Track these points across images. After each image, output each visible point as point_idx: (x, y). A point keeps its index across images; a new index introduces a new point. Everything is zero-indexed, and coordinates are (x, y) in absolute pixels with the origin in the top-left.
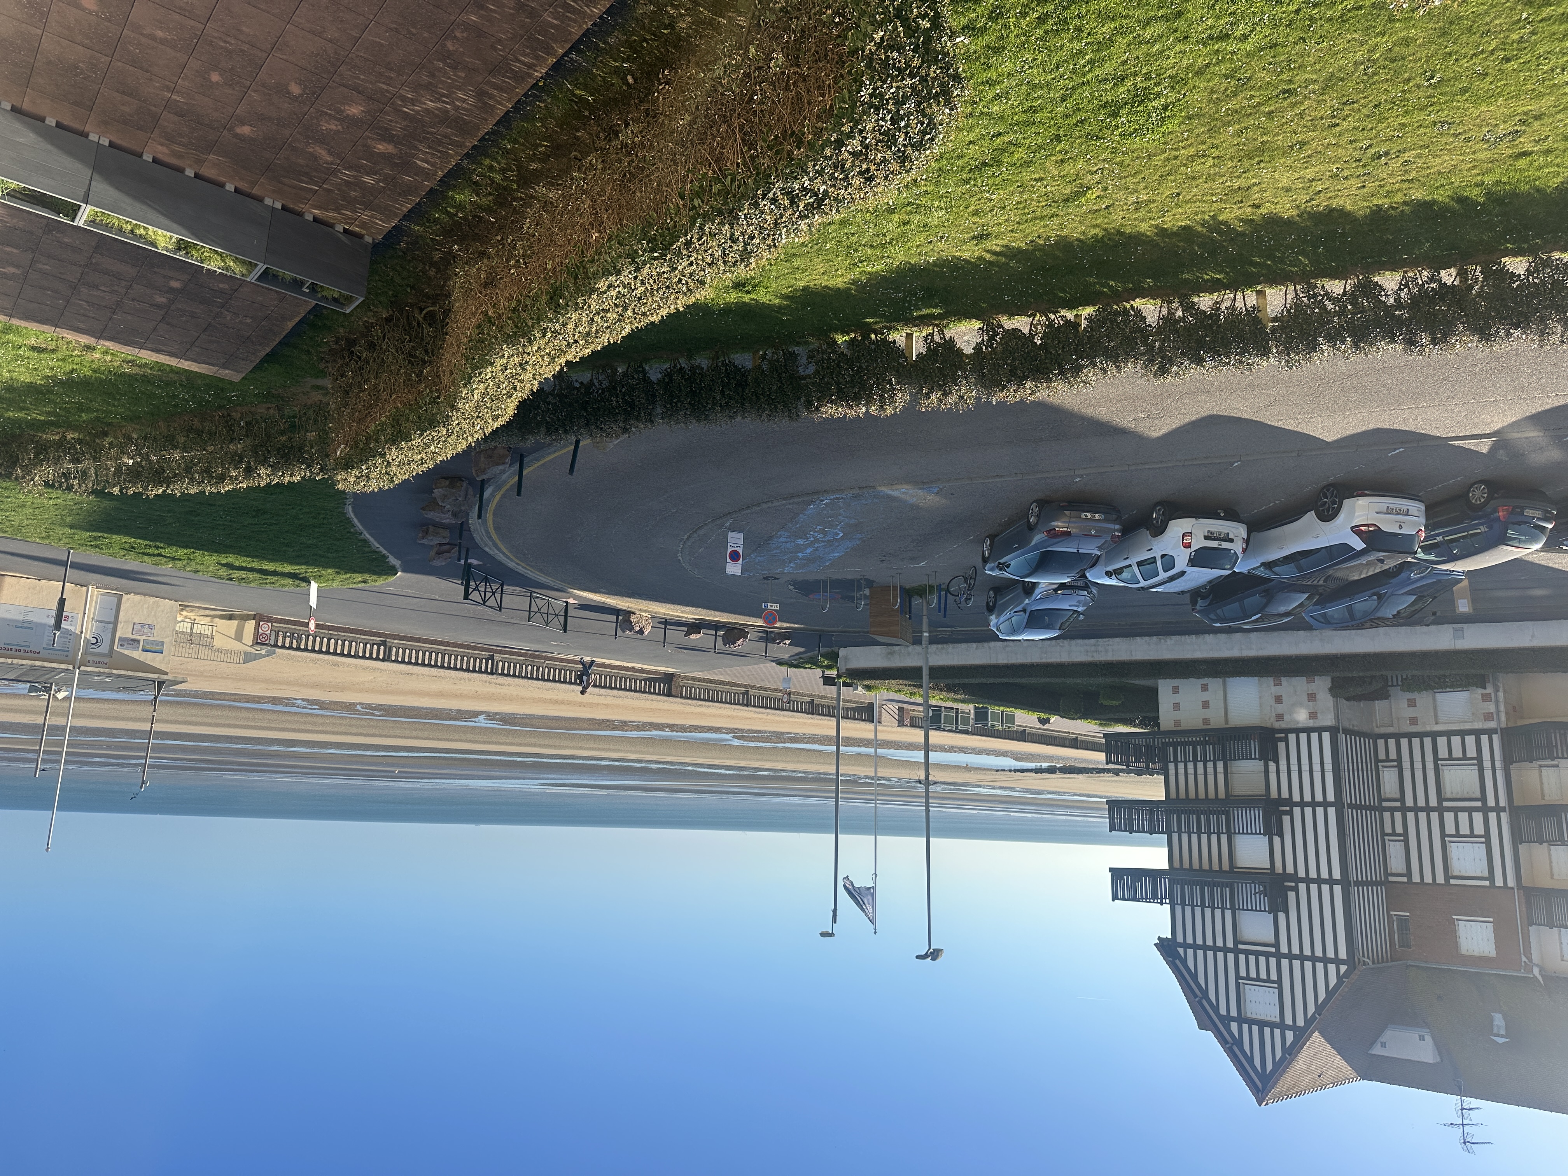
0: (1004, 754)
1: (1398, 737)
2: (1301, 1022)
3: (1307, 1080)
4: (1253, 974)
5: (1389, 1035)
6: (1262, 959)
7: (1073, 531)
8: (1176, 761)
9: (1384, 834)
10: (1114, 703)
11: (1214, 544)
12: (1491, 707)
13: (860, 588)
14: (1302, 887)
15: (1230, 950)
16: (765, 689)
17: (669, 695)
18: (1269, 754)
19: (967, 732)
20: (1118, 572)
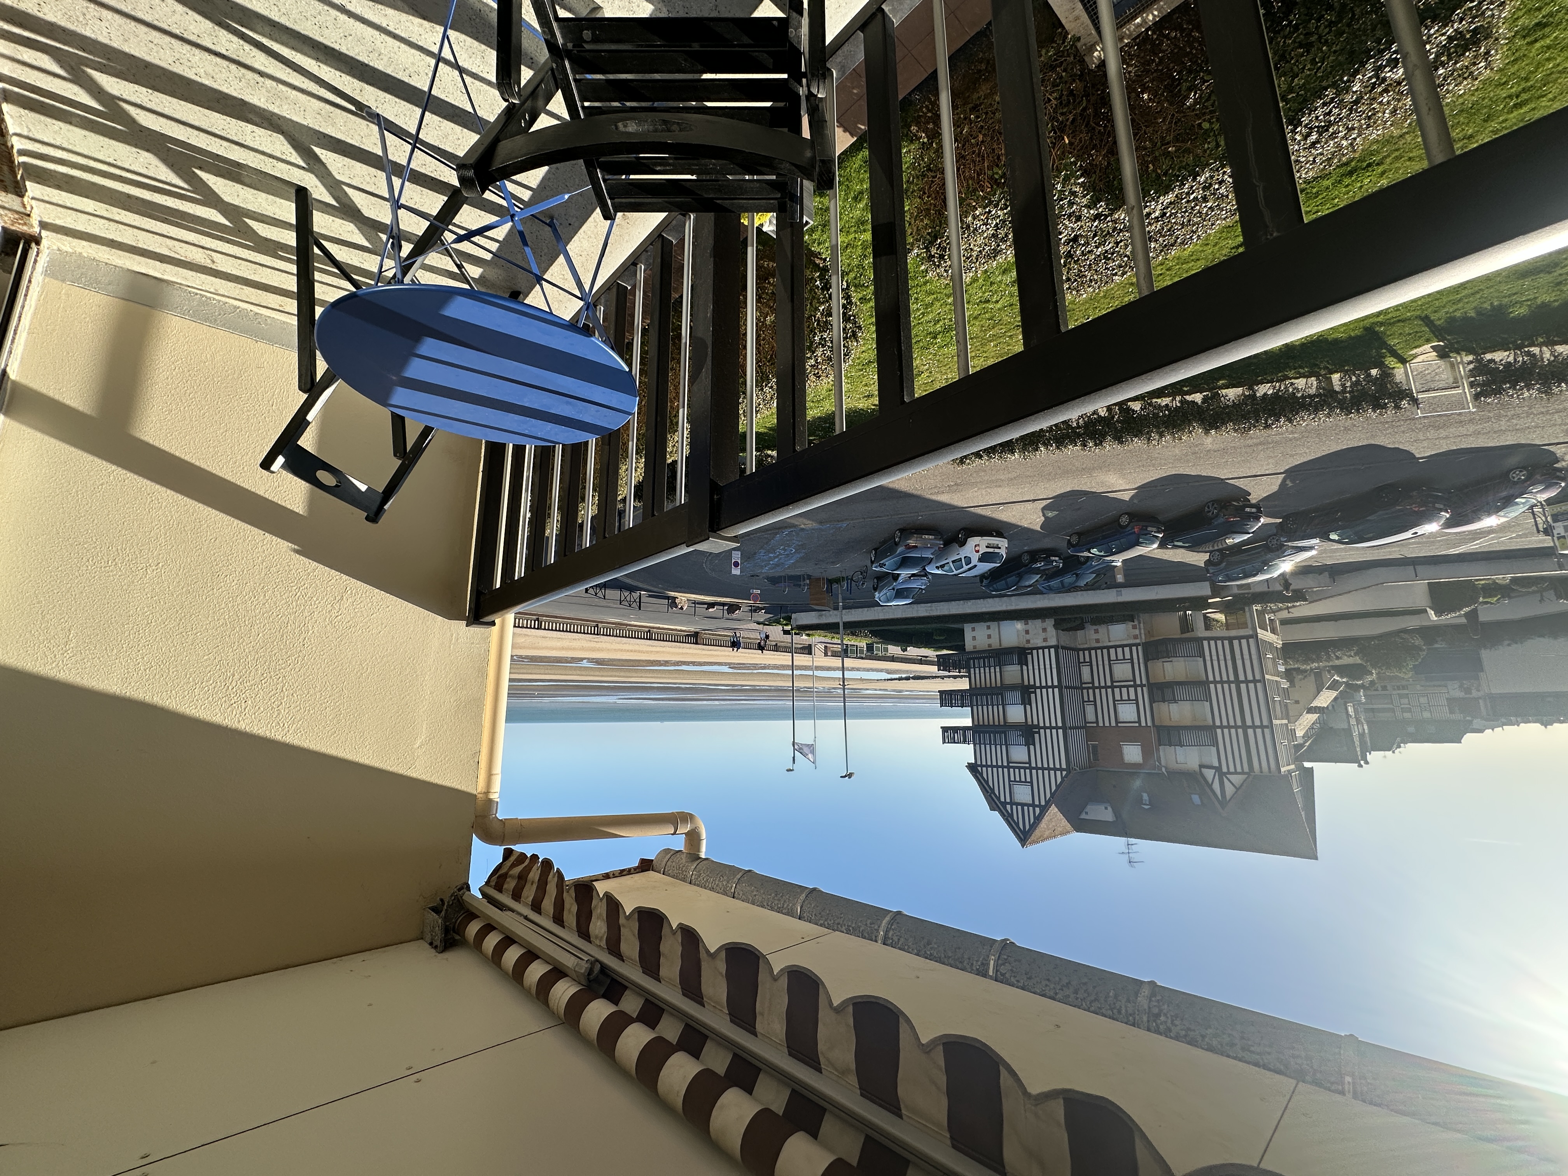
0: (881, 671)
1: (1090, 649)
2: (1043, 803)
3: (1047, 833)
4: (1018, 779)
5: (1089, 808)
6: (1022, 771)
7: (919, 545)
8: (974, 668)
9: (1084, 702)
10: (942, 638)
11: (991, 550)
12: (1137, 632)
13: (804, 580)
14: (1042, 731)
15: (1005, 767)
16: (749, 638)
17: (697, 643)
18: (1023, 662)
19: (862, 658)
20: (942, 566)
